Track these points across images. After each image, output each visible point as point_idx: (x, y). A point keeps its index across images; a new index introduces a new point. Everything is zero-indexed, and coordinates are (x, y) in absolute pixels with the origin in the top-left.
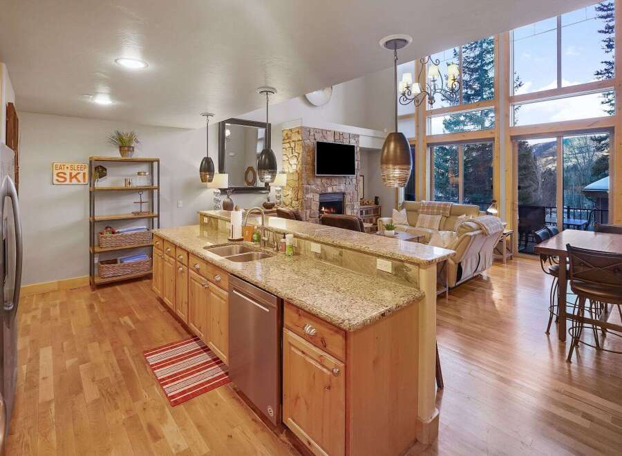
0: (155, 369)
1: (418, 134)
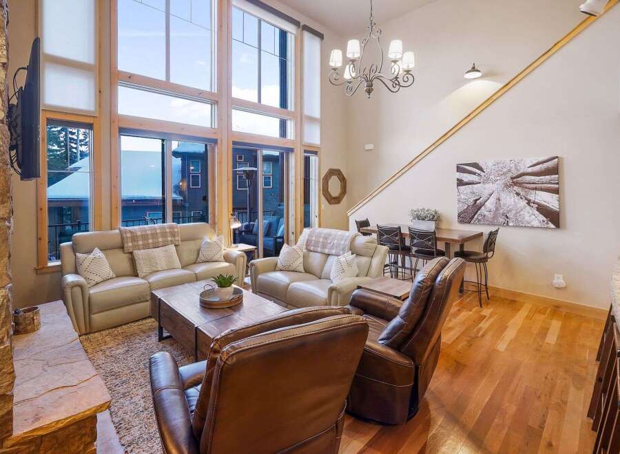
1: (100, 106)
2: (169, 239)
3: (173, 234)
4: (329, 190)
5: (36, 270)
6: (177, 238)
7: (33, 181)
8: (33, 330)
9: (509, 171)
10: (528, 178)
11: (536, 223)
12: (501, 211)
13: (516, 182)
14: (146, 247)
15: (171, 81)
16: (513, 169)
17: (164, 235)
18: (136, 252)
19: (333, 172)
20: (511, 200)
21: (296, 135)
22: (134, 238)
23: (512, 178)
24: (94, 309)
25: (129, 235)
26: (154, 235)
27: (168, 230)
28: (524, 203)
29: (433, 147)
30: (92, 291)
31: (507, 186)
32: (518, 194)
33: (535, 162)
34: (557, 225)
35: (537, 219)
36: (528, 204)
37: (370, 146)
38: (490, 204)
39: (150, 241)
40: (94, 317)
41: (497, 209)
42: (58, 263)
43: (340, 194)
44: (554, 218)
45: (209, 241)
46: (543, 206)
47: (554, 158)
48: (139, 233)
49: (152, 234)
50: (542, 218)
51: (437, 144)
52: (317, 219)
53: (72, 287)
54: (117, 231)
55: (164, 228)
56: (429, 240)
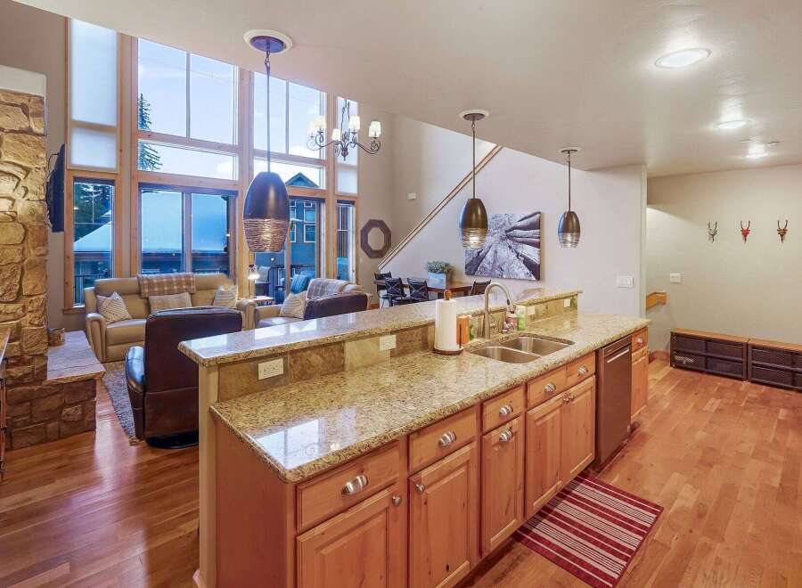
0: (630, 552)
1: (121, 164)
2: (184, 287)
3: (188, 283)
4: (369, 243)
5: (64, 310)
6: (192, 287)
7: (62, 233)
8: (59, 344)
9: (504, 224)
10: (519, 232)
11: (522, 276)
12: (498, 264)
13: (509, 235)
14: (162, 293)
15: (191, 137)
16: (507, 223)
17: (179, 283)
18: (151, 298)
19: (372, 224)
20: (505, 253)
21: (328, 184)
22: (151, 284)
23: (506, 232)
24: (110, 342)
25: (146, 282)
26: (170, 283)
27: (183, 279)
28: (514, 256)
29: (448, 199)
30: (108, 327)
31: (502, 239)
32: (510, 247)
33: (523, 216)
34: (538, 278)
35: (522, 271)
36: (517, 256)
37: (412, 196)
38: (489, 257)
39: (166, 288)
40: (110, 348)
41: (495, 262)
42: (83, 306)
43: (384, 247)
44: (535, 270)
45: (223, 290)
46: (528, 259)
47: (536, 214)
48: (155, 281)
49: (168, 282)
50: (527, 270)
51: (450, 197)
52: (354, 274)
53: (92, 322)
54: (136, 278)
55: (180, 277)
56: (422, 290)
